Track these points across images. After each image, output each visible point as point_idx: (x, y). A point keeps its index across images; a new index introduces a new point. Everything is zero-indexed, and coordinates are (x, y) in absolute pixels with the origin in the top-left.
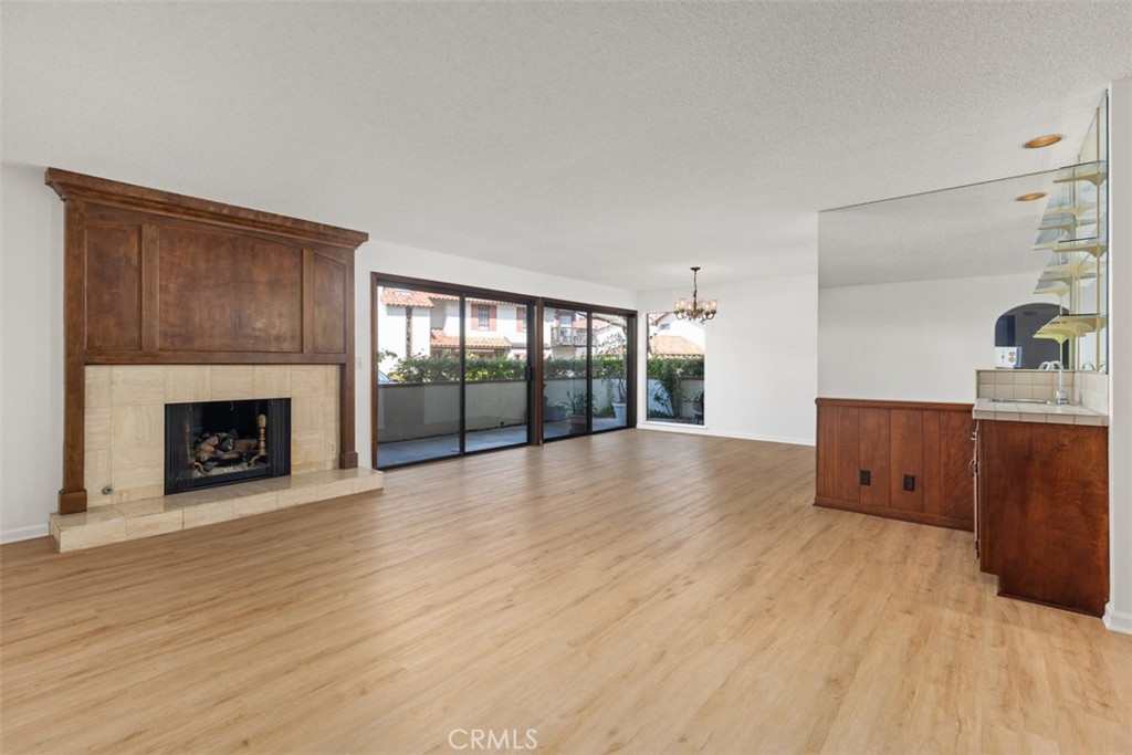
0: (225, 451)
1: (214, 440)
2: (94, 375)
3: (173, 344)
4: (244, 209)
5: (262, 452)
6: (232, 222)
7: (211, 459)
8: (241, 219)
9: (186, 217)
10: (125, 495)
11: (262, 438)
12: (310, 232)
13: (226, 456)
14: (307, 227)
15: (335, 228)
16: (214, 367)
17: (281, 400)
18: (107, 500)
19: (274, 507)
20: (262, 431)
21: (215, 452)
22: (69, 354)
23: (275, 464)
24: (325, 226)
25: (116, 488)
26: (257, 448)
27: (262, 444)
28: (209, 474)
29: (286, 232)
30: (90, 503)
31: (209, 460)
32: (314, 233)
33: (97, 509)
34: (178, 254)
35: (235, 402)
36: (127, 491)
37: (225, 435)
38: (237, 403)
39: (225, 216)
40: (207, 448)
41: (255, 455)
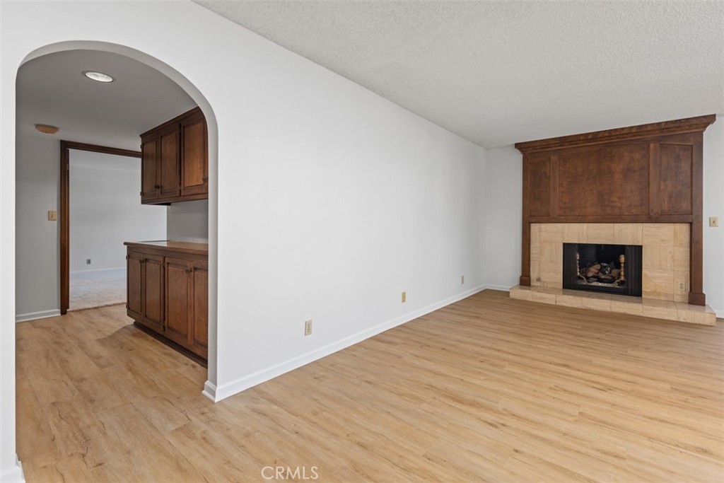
0: (604, 274)
1: (598, 267)
2: (535, 228)
3: (565, 212)
4: (601, 132)
5: (622, 278)
6: (596, 141)
7: (593, 277)
8: (600, 138)
9: (570, 146)
10: (545, 284)
11: (622, 269)
12: (653, 130)
13: (603, 277)
14: (649, 128)
15: (676, 121)
16: (588, 224)
17: (635, 246)
18: (538, 284)
19: (608, 309)
20: (622, 265)
21: (598, 273)
22: (524, 218)
23: (630, 287)
24: (667, 122)
25: (543, 279)
26: (619, 275)
27: (622, 273)
28: (590, 284)
29: (634, 136)
30: (532, 284)
31: (592, 277)
32: (658, 130)
33: (534, 286)
34: (568, 166)
35: (605, 245)
36: (547, 282)
37: (605, 264)
38: (606, 246)
39: (591, 139)
40: (593, 270)
41: (618, 279)
